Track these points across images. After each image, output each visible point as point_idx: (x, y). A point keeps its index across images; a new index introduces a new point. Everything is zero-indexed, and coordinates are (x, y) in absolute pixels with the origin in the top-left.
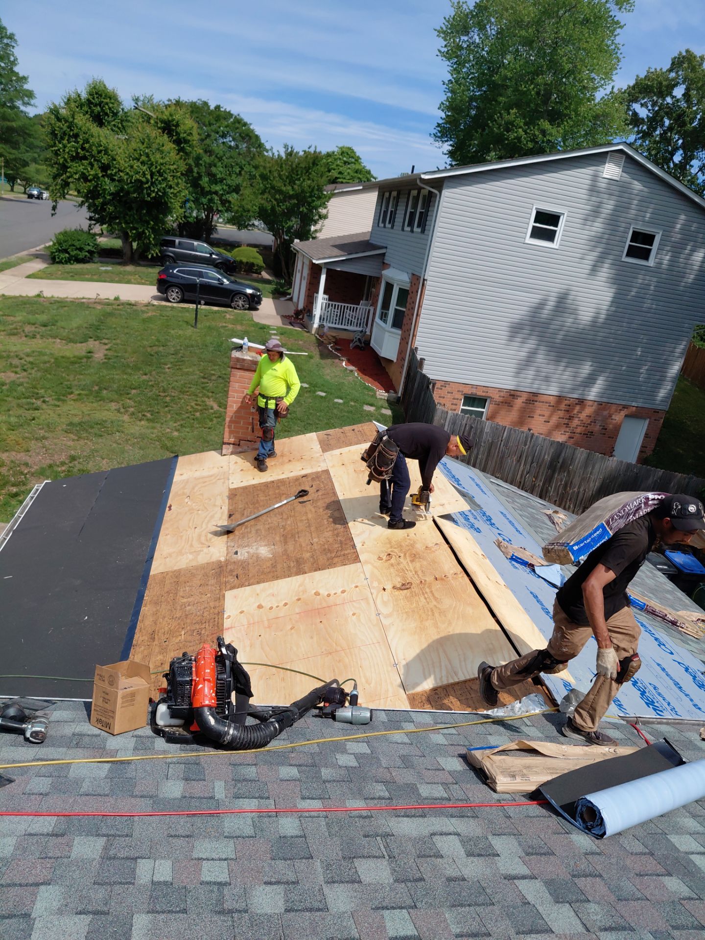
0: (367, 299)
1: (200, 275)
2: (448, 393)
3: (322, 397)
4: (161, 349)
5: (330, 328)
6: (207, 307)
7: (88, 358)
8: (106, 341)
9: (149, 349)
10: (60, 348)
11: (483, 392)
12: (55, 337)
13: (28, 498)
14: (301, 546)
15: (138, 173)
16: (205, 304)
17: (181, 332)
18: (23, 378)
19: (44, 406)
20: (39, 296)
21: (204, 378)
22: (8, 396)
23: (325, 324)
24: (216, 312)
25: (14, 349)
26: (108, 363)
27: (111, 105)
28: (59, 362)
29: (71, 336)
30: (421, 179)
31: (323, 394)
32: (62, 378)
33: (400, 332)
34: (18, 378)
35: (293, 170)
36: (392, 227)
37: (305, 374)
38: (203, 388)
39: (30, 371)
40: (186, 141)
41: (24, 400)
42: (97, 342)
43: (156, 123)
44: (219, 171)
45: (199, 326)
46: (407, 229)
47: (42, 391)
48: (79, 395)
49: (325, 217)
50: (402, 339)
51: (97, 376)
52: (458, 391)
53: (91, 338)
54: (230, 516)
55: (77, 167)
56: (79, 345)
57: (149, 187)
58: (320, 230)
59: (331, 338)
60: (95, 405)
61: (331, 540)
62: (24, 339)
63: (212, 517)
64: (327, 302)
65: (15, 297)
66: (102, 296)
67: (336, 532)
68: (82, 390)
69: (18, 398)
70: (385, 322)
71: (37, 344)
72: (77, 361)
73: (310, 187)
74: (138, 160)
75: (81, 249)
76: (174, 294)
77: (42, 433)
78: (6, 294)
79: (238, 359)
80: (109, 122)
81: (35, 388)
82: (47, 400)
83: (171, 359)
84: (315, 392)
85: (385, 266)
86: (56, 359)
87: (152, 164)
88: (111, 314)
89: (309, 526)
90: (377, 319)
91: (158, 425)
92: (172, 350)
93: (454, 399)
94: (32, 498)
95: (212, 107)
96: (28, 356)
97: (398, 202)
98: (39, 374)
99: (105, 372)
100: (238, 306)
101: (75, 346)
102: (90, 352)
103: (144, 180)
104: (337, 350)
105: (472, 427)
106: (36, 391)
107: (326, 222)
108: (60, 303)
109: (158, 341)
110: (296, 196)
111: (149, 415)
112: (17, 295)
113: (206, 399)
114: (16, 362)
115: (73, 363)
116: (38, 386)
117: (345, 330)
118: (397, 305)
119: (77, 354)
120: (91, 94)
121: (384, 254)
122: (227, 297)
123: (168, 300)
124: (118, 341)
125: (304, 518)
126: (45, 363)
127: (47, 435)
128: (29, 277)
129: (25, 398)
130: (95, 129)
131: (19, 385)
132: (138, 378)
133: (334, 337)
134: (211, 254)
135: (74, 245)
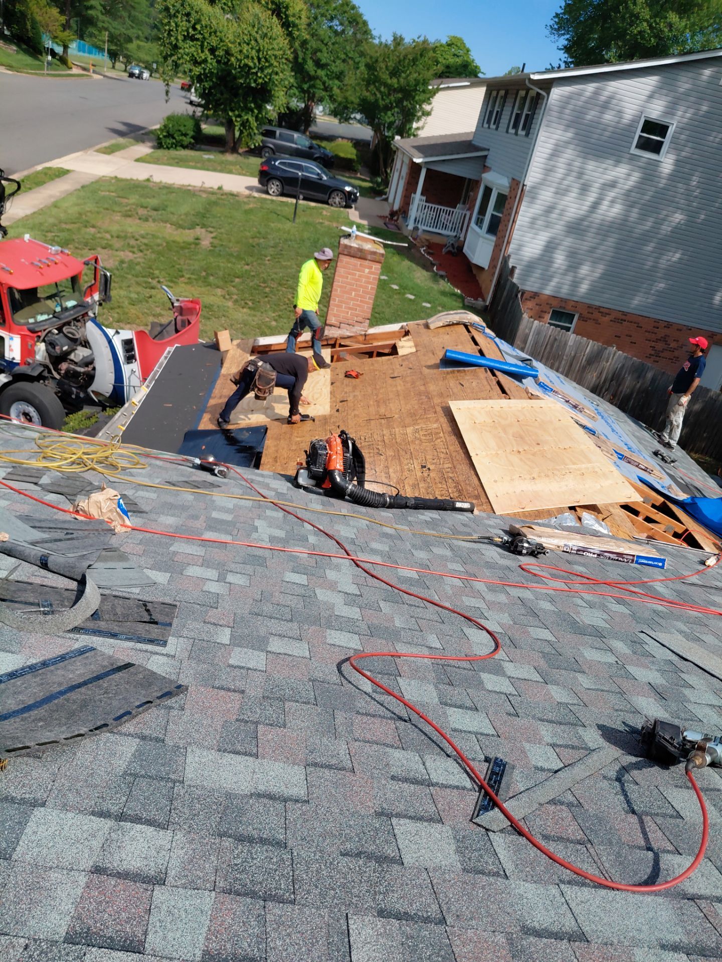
0: (464, 203)
1: (300, 168)
2: (536, 305)
3: (410, 300)
4: (262, 240)
5: (424, 231)
6: (306, 203)
7: (197, 244)
8: (212, 229)
9: (251, 241)
10: (169, 232)
11: (572, 306)
12: (166, 222)
13: (163, 357)
14: (391, 409)
15: (247, 57)
16: (305, 199)
17: (280, 226)
18: (140, 257)
19: (159, 286)
20: (148, 180)
22: (128, 274)
23: (419, 226)
24: (314, 208)
25: (130, 230)
26: (213, 250)
28: (171, 246)
29: (181, 222)
30: (530, 79)
31: (412, 297)
32: (174, 261)
33: (494, 238)
34: (135, 258)
35: (400, 62)
36: (497, 129)
37: (396, 276)
39: (145, 252)
40: (295, 25)
41: (142, 279)
42: (203, 230)
43: (267, 3)
44: (324, 57)
45: (297, 220)
46: (512, 131)
47: (157, 272)
48: (189, 278)
49: (428, 114)
50: (496, 246)
51: (205, 262)
52: (547, 304)
53: (198, 225)
54: (332, 384)
55: (189, 48)
56: (187, 231)
57: (256, 73)
58: (423, 128)
59: (424, 241)
60: (203, 289)
61: (416, 407)
62: (139, 221)
63: (318, 383)
64: (424, 204)
65: (127, 180)
66: (207, 185)
67: (421, 401)
68: (192, 274)
69: (137, 276)
70: (481, 227)
71: (150, 227)
72: (186, 246)
73: (415, 80)
74: (248, 44)
75: (185, 135)
76: (274, 187)
77: (158, 310)
78: (119, 176)
79: (346, 246)
81: (151, 268)
82: (162, 280)
83: (271, 251)
84: (404, 294)
85: (485, 168)
86: (167, 243)
87: (260, 48)
88: (215, 203)
89: (398, 395)
90: (473, 225)
91: (259, 314)
92: (272, 243)
93: (541, 311)
94: (166, 358)
96: (143, 237)
97: (505, 102)
98: (153, 256)
99: (212, 260)
100: (335, 203)
101: (183, 231)
102: (197, 239)
103: (251, 64)
104: (429, 254)
106: (151, 271)
107: (429, 118)
108: (168, 189)
109: (259, 233)
110: (401, 90)
111: (250, 303)
112: (129, 178)
114: (132, 242)
115: (183, 248)
116: (154, 267)
117: (439, 234)
118: (494, 210)
119: (186, 239)
121: (486, 157)
122: (325, 193)
123: (267, 193)
124: (223, 230)
125: (394, 389)
126: (159, 245)
127: (163, 312)
128: (137, 160)
129: (143, 277)
130: (206, 8)
131: (137, 264)
132: (241, 267)
133: (427, 240)
134: (311, 147)
135: (179, 131)
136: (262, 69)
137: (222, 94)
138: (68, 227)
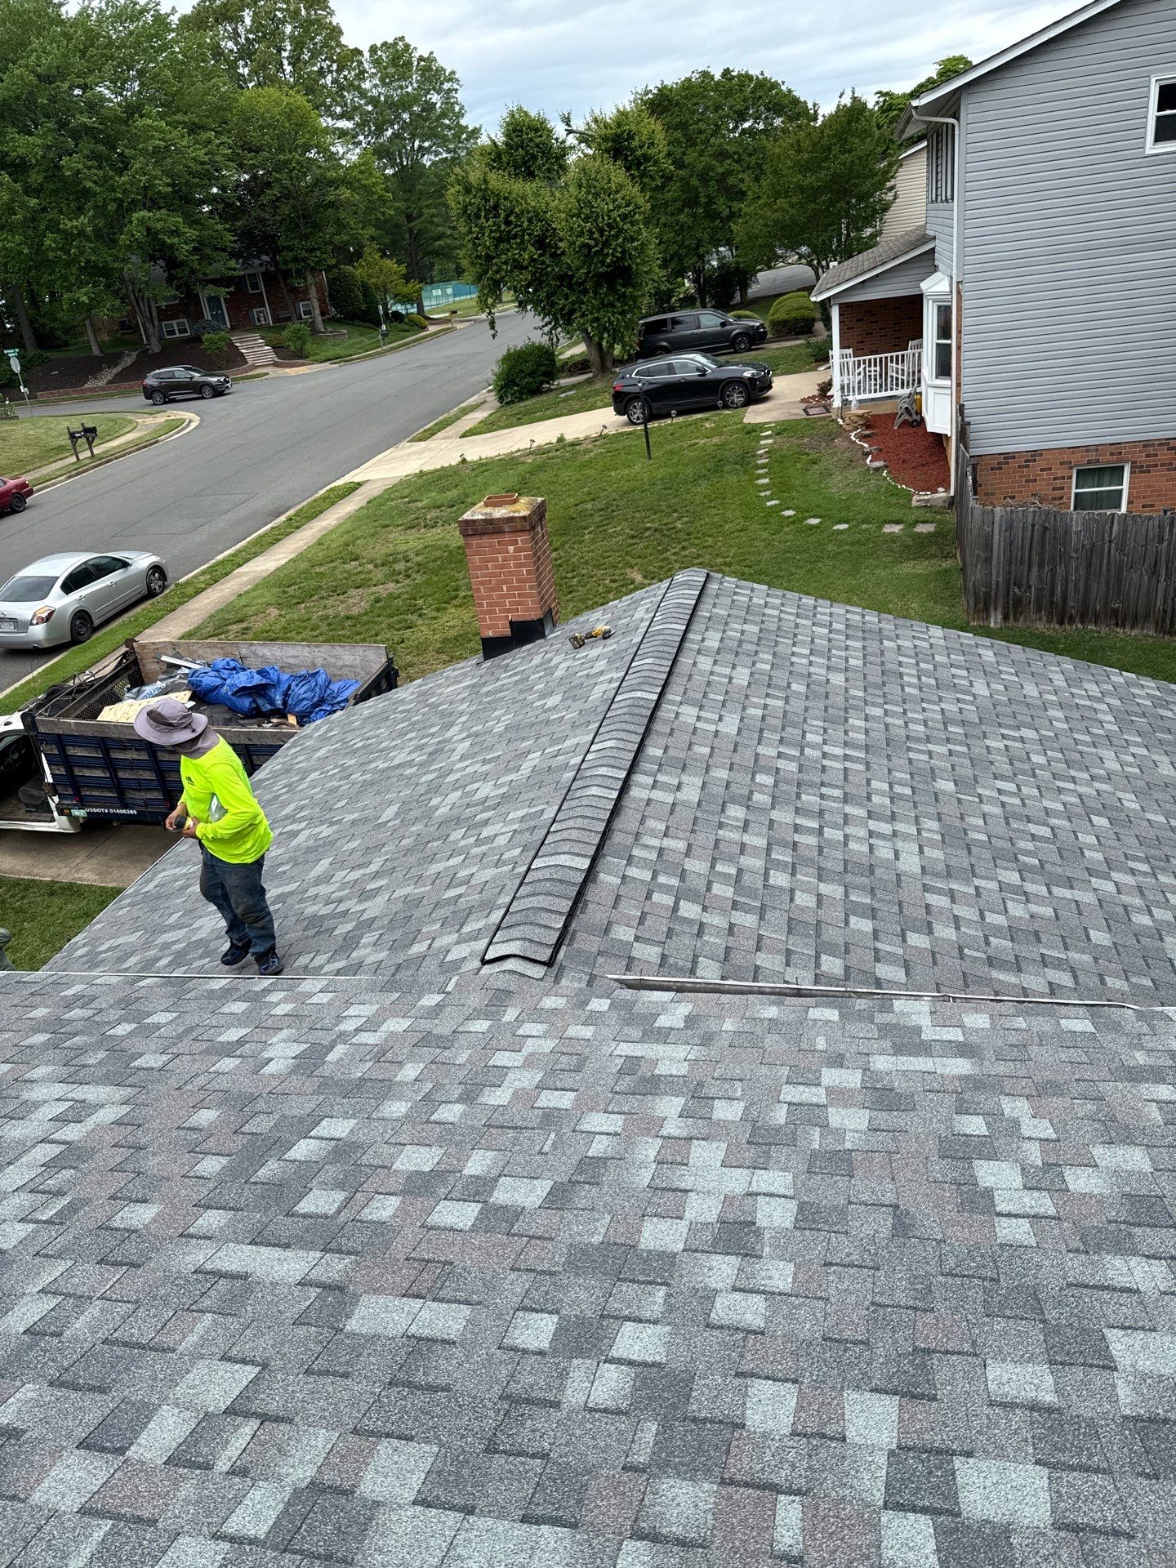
1: (671, 369)
2: (1042, 470)
3: (816, 527)
4: (589, 505)
5: (860, 401)
6: (681, 419)
9: (572, 510)
11: (1111, 454)
15: (582, 234)
16: (678, 415)
17: (628, 470)
18: (404, 586)
19: (419, 621)
20: (462, 462)
21: (634, 537)
23: (851, 397)
25: (405, 548)
27: (538, 140)
31: (815, 521)
33: (948, 383)
34: (397, 589)
37: (794, 494)
38: (627, 553)
39: (414, 576)
40: (647, 158)
41: (398, 618)
45: (654, 454)
47: (420, 602)
48: (465, 597)
52: (1061, 463)
57: (602, 250)
59: (856, 419)
62: (421, 530)
64: (854, 359)
65: (437, 470)
66: (542, 441)
71: (433, 535)
75: (533, 374)
76: (638, 411)
78: (425, 469)
80: (539, 168)
81: (415, 599)
82: (425, 612)
83: (597, 517)
84: (804, 519)
85: (931, 270)
86: (450, 552)
88: (540, 468)
92: (603, 503)
93: (1054, 479)
95: (717, 77)
96: (417, 555)
98: (424, 578)
100: (732, 403)
103: (592, 242)
104: (863, 438)
105: (1045, 529)
106: (414, 602)
108: (485, 466)
109: (589, 493)
112: (438, 467)
113: (628, 570)
114: (401, 566)
117: (890, 397)
118: (937, 337)
120: (508, 135)
121: (934, 250)
122: (715, 393)
123: (628, 423)
126: (435, 561)
128: (463, 436)
130: (519, 187)
131: (396, 599)
133: (864, 416)
134: (723, 324)
135: (522, 371)
136: (606, 244)
137: (567, 297)
138: (322, 569)
